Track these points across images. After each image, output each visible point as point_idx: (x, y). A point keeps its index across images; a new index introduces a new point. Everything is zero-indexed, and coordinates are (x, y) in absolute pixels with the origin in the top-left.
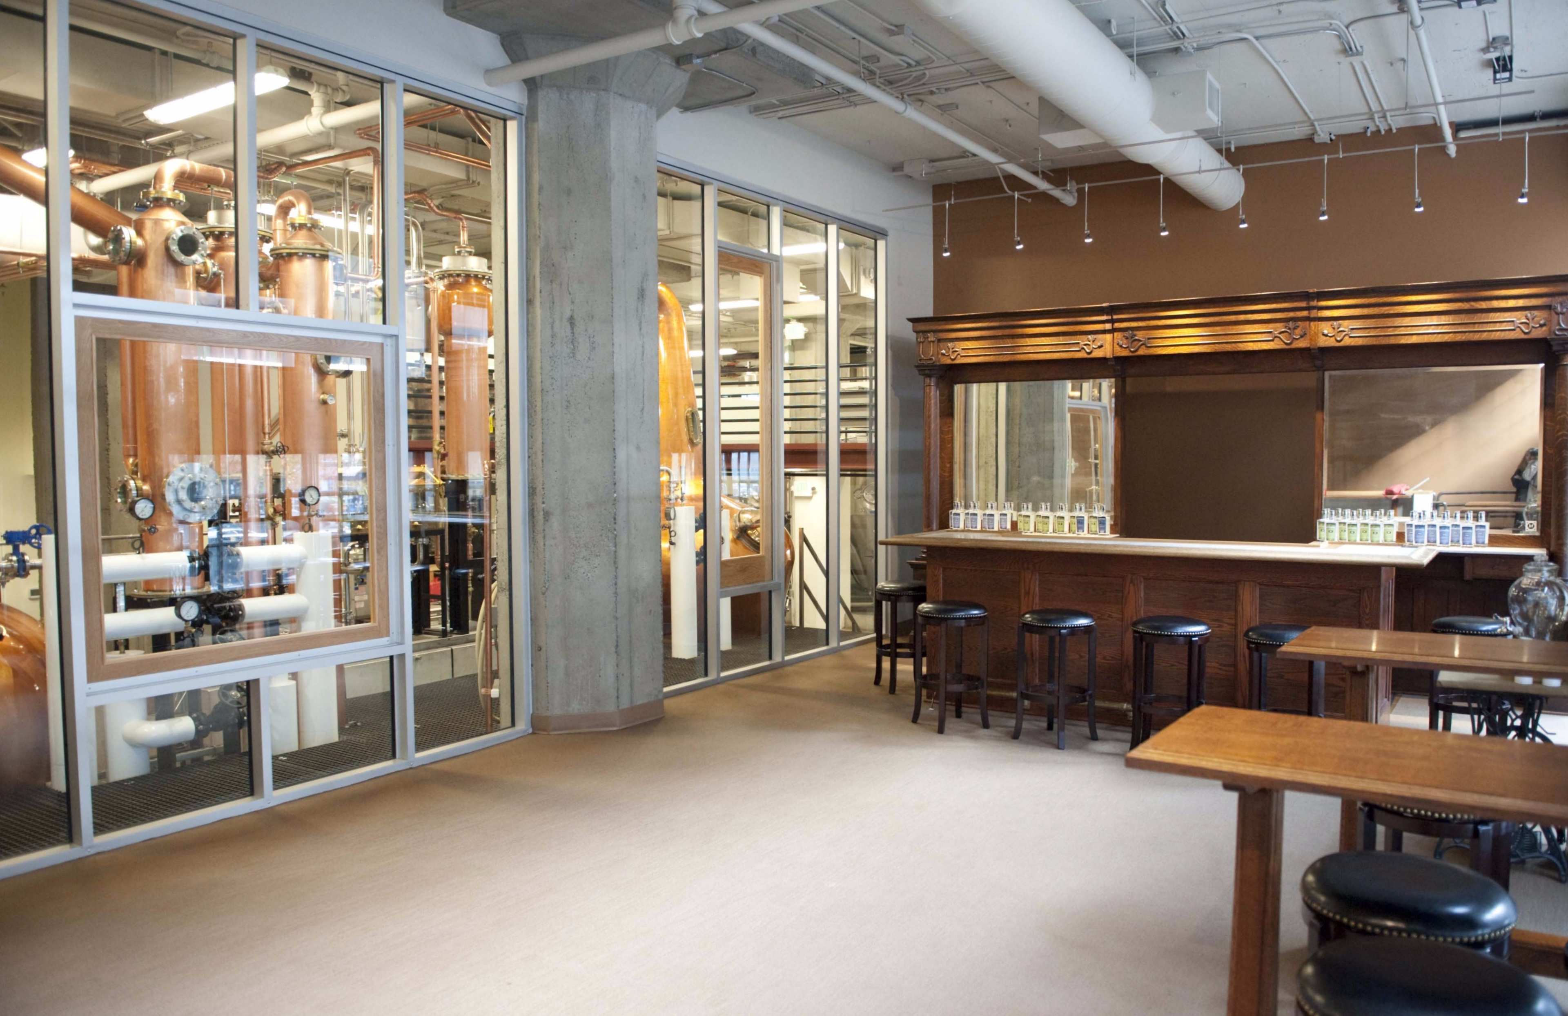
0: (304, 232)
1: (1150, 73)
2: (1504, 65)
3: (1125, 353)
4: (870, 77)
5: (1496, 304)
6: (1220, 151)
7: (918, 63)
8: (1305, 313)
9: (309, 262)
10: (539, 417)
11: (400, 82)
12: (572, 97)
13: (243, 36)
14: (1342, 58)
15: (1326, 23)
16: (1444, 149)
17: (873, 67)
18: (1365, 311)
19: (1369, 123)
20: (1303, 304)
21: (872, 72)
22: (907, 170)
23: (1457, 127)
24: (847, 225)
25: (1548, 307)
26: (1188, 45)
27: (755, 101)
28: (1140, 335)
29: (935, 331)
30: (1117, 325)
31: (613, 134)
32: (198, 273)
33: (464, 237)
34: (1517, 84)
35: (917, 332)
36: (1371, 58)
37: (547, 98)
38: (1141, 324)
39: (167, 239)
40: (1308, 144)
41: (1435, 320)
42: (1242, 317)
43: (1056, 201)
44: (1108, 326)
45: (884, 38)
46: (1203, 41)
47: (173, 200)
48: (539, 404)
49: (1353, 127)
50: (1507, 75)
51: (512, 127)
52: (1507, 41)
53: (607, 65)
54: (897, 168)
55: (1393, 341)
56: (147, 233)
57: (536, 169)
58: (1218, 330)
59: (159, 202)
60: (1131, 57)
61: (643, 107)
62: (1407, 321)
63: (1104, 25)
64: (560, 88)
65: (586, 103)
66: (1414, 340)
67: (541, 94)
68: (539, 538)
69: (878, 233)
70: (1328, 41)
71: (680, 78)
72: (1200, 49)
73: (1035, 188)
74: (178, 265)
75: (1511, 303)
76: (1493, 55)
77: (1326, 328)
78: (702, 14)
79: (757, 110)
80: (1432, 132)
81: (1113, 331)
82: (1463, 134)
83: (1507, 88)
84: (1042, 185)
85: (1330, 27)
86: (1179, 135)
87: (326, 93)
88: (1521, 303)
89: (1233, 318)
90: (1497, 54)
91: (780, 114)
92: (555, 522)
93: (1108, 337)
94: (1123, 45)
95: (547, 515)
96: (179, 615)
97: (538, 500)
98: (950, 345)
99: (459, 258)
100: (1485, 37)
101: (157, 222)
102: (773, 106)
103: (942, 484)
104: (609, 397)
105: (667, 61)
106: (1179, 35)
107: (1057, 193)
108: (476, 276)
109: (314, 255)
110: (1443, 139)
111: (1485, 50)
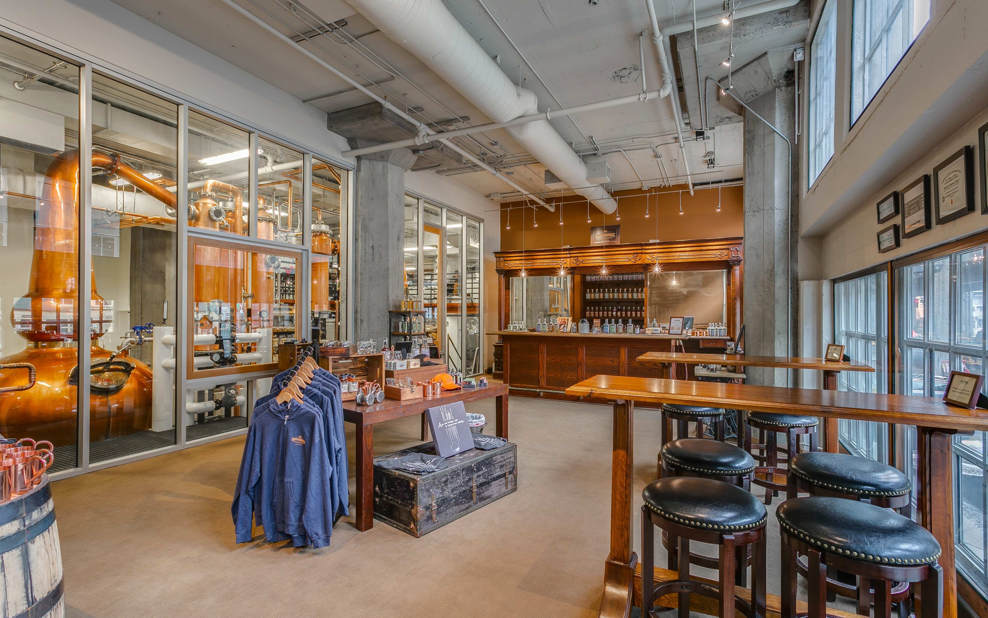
0: (262, 211)
1: (585, 163)
2: (711, 162)
3: (575, 266)
4: (483, 160)
5: (709, 248)
6: (608, 192)
7: (501, 156)
8: (640, 251)
9: (264, 223)
10: (359, 283)
11: (311, 154)
12: (374, 163)
13: (253, 132)
14: (654, 159)
15: (649, 146)
16: (689, 192)
17: (484, 157)
18: (662, 250)
19: (662, 183)
20: (640, 248)
21: (483, 159)
22: (492, 197)
23: (694, 185)
24: (470, 217)
25: (728, 249)
26: (600, 152)
27: (440, 168)
28: (580, 259)
29: (503, 257)
30: (571, 255)
31: (389, 177)
32: (220, 225)
33: (320, 217)
34: (716, 169)
35: (496, 257)
36: (664, 159)
37: (365, 164)
38: (580, 255)
39: (209, 211)
40: (640, 190)
41: (687, 254)
42: (618, 252)
43: (547, 210)
44: (568, 255)
45: (490, 147)
46: (605, 151)
47: (211, 196)
48: (359, 278)
49: (656, 184)
50: (713, 165)
51: (351, 174)
52: (713, 153)
53: (388, 152)
54: (488, 196)
55: (672, 261)
56: (200, 209)
57: (360, 190)
58: (609, 257)
59: (204, 196)
60: (580, 156)
61: (400, 168)
62: (677, 254)
63: (570, 144)
64: (370, 160)
65: (379, 166)
66: (680, 261)
67: (363, 161)
68: (359, 330)
69: (480, 221)
70: (650, 152)
71: (413, 158)
72: (603, 154)
73: (539, 204)
74: (213, 221)
75: (715, 247)
76: (708, 158)
77: (648, 256)
78: (428, 135)
79: (438, 172)
80: (685, 186)
81: (570, 257)
82: (696, 188)
83: (712, 170)
84: (542, 203)
85: (650, 147)
86: (595, 185)
87: (273, 157)
88: (718, 247)
89: (614, 253)
90: (709, 158)
91: (447, 174)
92: (365, 324)
93: (568, 259)
94: (576, 152)
95: (362, 321)
96: (212, 359)
97: (359, 315)
98: (509, 262)
99: (318, 225)
100: (705, 152)
101: (205, 204)
102: (445, 171)
103: (505, 314)
104: (386, 276)
105: (409, 151)
106: (596, 149)
107: (547, 206)
108: (325, 233)
109: (266, 220)
110: (689, 189)
111: (705, 156)
